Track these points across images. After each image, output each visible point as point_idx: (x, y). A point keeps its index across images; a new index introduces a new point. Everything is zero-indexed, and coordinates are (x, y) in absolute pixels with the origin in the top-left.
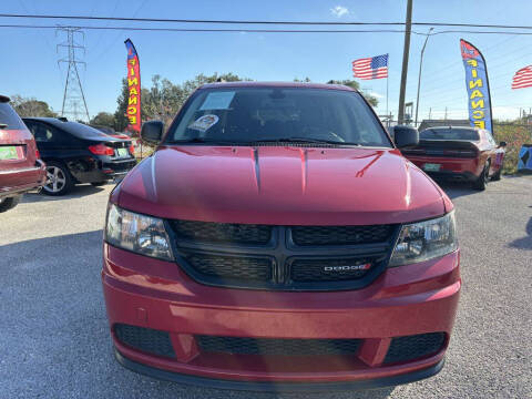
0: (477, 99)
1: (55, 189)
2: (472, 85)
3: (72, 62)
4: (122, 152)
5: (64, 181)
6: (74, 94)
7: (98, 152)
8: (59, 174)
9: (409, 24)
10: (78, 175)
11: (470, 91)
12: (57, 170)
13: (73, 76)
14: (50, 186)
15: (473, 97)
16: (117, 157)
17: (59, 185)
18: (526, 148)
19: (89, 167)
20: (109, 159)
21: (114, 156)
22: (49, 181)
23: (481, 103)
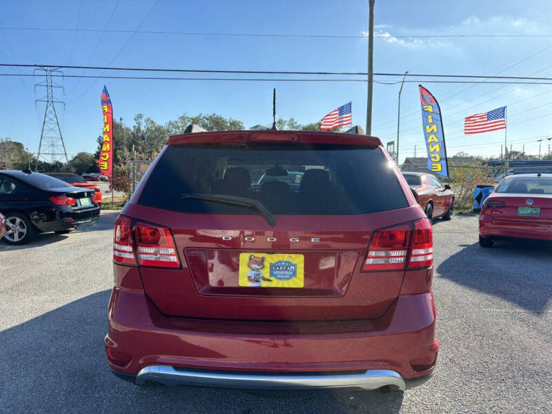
0: (433, 143)
1: (16, 239)
2: (429, 130)
3: (50, 101)
4: (85, 202)
5: (25, 231)
6: (52, 134)
7: (60, 202)
8: (21, 224)
9: (370, 74)
10: (40, 225)
11: (427, 136)
12: (18, 220)
13: (51, 116)
14: (12, 235)
15: (429, 141)
16: (79, 206)
17: (21, 234)
18: (480, 189)
19: (51, 217)
20: (70, 209)
21: (76, 205)
22: (10, 232)
23: (437, 147)
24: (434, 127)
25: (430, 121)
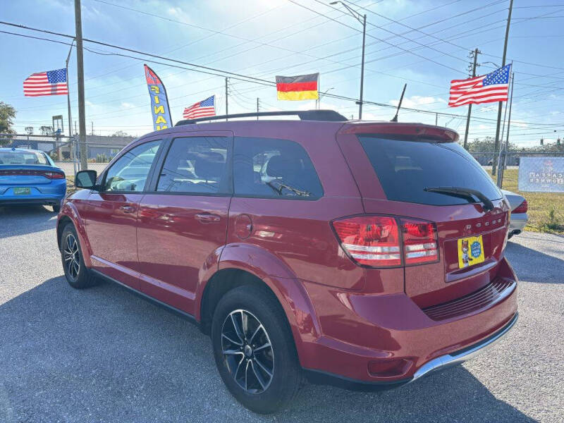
2: (156, 111)
15: (157, 122)
24: (161, 108)
25: (157, 102)
